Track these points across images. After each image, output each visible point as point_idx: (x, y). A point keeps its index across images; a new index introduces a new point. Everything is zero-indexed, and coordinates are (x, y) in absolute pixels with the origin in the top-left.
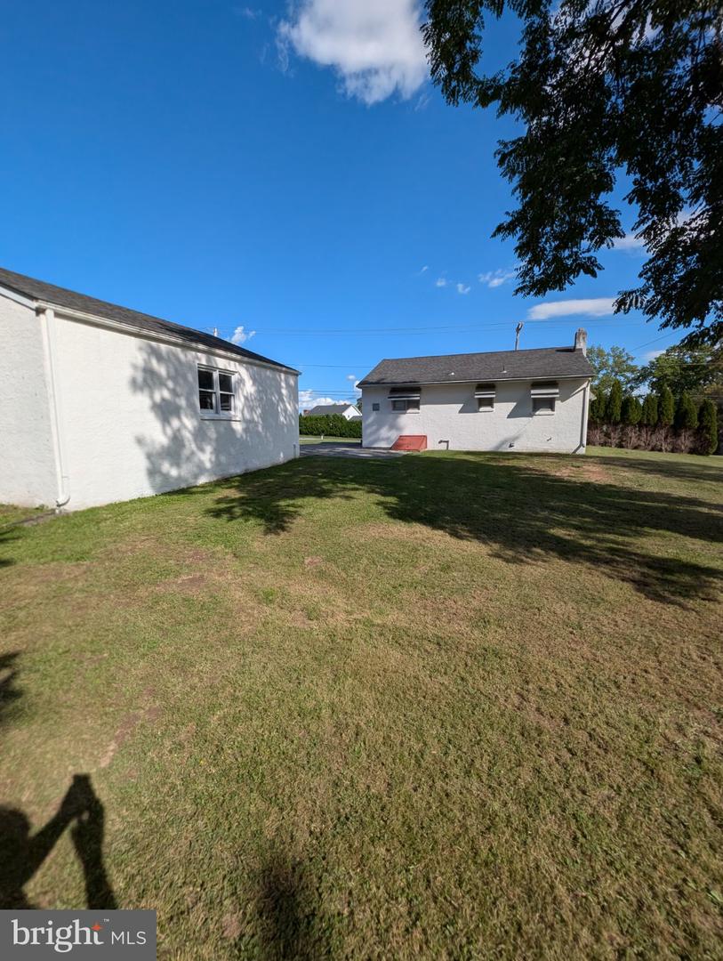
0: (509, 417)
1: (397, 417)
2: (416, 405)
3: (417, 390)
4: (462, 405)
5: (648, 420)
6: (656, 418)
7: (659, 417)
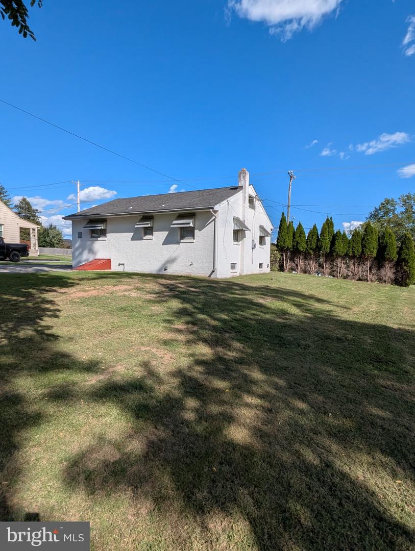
0: (164, 244)
1: (93, 243)
2: (103, 233)
3: (103, 221)
4: (133, 233)
5: (354, 252)
6: (360, 250)
7: (363, 250)
